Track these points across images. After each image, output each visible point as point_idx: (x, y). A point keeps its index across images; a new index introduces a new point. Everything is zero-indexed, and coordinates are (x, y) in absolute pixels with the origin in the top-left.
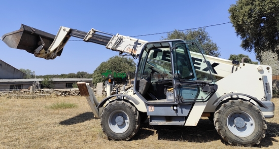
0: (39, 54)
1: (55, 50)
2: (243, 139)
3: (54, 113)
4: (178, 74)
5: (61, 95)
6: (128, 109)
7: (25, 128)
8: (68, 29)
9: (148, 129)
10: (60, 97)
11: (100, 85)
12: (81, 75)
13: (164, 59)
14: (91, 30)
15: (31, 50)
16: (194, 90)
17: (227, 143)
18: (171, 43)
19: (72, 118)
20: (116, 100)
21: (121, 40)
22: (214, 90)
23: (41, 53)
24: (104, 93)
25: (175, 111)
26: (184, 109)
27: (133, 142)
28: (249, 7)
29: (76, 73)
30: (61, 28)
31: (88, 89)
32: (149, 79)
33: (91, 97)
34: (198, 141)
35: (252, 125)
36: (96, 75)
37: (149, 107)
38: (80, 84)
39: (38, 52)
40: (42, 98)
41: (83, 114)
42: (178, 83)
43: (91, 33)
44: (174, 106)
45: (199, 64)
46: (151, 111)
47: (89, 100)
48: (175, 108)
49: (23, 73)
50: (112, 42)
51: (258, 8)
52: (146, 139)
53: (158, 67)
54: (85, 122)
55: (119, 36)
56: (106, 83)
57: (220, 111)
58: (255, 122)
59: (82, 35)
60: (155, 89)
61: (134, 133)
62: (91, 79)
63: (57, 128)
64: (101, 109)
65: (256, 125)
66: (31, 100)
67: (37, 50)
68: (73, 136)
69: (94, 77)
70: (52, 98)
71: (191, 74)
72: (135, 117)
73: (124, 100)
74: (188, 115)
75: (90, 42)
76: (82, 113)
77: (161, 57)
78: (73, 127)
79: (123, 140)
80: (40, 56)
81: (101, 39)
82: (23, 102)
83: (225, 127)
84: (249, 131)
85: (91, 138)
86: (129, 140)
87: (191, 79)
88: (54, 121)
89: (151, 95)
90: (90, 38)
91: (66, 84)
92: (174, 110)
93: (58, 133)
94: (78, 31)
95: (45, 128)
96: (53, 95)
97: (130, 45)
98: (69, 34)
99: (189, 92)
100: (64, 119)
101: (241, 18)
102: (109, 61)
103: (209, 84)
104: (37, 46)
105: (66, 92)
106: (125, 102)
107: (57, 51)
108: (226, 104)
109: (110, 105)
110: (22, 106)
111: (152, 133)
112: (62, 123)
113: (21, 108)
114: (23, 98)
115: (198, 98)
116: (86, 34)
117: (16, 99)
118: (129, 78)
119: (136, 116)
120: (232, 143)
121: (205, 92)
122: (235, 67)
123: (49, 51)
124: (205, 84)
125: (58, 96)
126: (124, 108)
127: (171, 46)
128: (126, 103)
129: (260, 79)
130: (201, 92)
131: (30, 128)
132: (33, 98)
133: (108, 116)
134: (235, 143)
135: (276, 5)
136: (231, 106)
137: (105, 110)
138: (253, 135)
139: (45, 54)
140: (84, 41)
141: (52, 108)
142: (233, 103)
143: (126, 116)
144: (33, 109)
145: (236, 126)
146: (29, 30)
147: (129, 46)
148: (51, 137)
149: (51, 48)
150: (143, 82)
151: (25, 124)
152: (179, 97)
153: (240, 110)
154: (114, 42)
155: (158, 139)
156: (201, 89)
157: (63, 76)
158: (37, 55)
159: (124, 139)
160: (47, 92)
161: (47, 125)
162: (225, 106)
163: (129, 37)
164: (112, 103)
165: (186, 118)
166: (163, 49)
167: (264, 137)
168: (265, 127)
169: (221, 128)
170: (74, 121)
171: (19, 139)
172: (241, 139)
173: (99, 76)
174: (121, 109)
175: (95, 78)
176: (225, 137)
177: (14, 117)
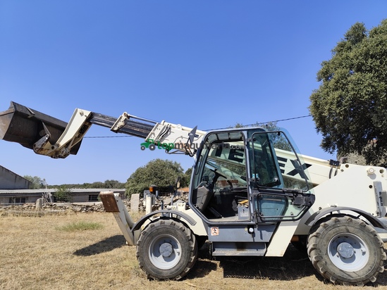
0: (42, 149)
1: (67, 145)
2: (351, 274)
3: (67, 238)
4: (256, 179)
5: (80, 211)
6: (179, 233)
7: (20, 262)
8: (87, 113)
9: (207, 260)
10: (79, 214)
11: (136, 197)
12: (110, 184)
13: (231, 157)
14: (123, 115)
15: (29, 142)
16: (281, 203)
17: (327, 281)
18: (245, 133)
19: (95, 245)
20: (161, 218)
21: (168, 130)
22: (310, 202)
23: (45, 147)
24: (141, 207)
25: (250, 235)
26: (264, 232)
27: (187, 282)
28: (339, 92)
29: (103, 182)
30: (77, 111)
31: (117, 203)
32: (211, 187)
33: (122, 214)
34: (284, 279)
35: (364, 253)
36: (131, 184)
37: (212, 229)
38: (105, 195)
39: (40, 147)
40: (53, 216)
41: (111, 238)
42: (257, 193)
43: (123, 119)
44: (249, 226)
45: (283, 165)
46: (215, 234)
47: (119, 219)
48: (251, 230)
49: (29, 182)
50: (155, 132)
51: (352, 93)
52: (207, 276)
53: (223, 169)
54: (113, 251)
55: (166, 124)
56: (145, 194)
57: (317, 233)
58: (370, 249)
59: (109, 123)
60: (219, 201)
61: (189, 269)
62: (124, 190)
63: (69, 261)
64: (137, 232)
65: (370, 254)
66: (38, 218)
67: (39, 144)
68: (93, 273)
69: (127, 186)
70: (68, 216)
71: (276, 179)
72: (190, 244)
73: (173, 218)
74: (270, 240)
75: (121, 132)
76: (109, 236)
77: (227, 155)
78: (94, 259)
79: (171, 279)
80: (43, 152)
81: (138, 128)
82: (25, 222)
83: (324, 257)
84: (361, 262)
85: (121, 277)
86: (181, 280)
87: (276, 187)
88: (66, 250)
89: (213, 211)
90: (122, 127)
91: (90, 196)
92: (249, 232)
93: (70, 269)
94: (103, 117)
95: (50, 261)
96: (69, 211)
97: (182, 137)
98: (89, 121)
99: (272, 205)
100: (82, 247)
101: (327, 108)
102: (147, 166)
103: (302, 194)
104: (38, 137)
105: (88, 207)
106: (174, 222)
107: (70, 147)
108: (327, 223)
109: (151, 227)
110: (22, 227)
111: (214, 267)
112: (78, 253)
113: (20, 230)
114: (25, 215)
115: (286, 215)
116: (115, 120)
117: (15, 217)
118: (178, 186)
119: (191, 242)
120: (336, 281)
121: (297, 205)
122: (334, 169)
123: (58, 145)
124: (296, 193)
125: (76, 212)
126: (173, 231)
127: (246, 137)
128: (176, 223)
129: (371, 187)
130: (290, 206)
131: (28, 260)
132: (40, 215)
133: (149, 243)
134: (339, 281)
135: (376, 89)
136: (334, 226)
137: (144, 234)
138: (367, 269)
139: (51, 151)
140: (112, 130)
141: (65, 229)
142: (337, 221)
143: (176, 242)
144: (37, 231)
145: (340, 255)
146: (23, 112)
147: (180, 139)
148: (58, 276)
149: (60, 141)
150: (203, 191)
151: (22, 255)
152: (258, 213)
153: (348, 231)
154: (157, 132)
155: (225, 277)
156: (290, 201)
157: (85, 186)
158: (39, 151)
159: (173, 278)
160: (61, 207)
161: (54, 256)
162: (325, 226)
163: (180, 126)
164: (155, 223)
165: (268, 244)
166: (231, 144)
167: (382, 271)
168: (384, 256)
169: (319, 258)
170: (97, 248)
171: (5, 281)
172: (349, 275)
173: (134, 186)
174: (168, 232)
175: (128, 188)
176: (325, 273)
177: (6, 244)
